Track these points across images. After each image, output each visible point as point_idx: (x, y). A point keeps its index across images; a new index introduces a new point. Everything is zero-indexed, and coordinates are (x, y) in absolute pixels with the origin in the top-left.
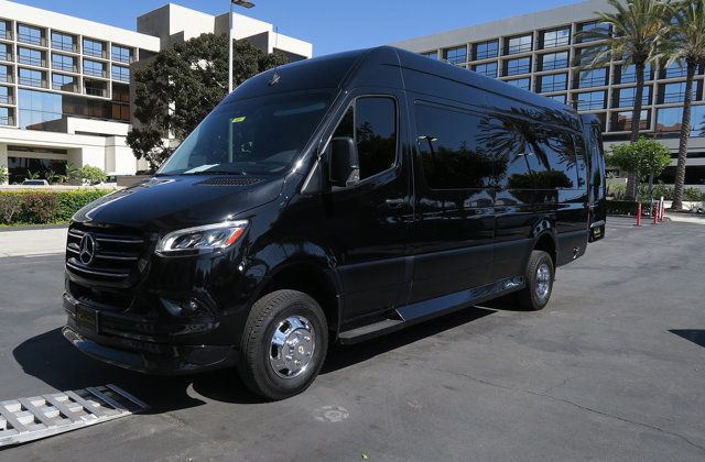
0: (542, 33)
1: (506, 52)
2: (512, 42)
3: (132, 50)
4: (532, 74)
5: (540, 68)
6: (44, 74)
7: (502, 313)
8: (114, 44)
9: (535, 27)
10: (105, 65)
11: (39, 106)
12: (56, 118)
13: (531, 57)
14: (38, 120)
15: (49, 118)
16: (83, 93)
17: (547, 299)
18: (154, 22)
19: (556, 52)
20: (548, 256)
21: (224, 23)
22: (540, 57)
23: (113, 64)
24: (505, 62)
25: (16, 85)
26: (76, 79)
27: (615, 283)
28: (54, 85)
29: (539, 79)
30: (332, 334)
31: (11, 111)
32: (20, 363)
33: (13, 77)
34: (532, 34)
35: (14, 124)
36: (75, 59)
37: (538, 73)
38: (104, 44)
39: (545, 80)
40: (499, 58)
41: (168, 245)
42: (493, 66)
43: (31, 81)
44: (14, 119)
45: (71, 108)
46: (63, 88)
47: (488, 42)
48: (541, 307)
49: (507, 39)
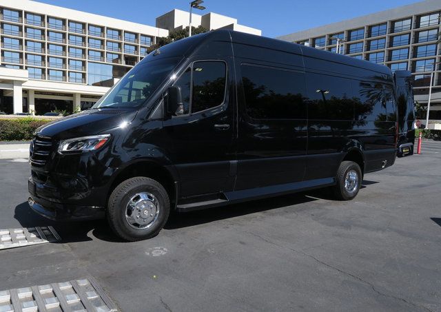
0: (418, 17)
1: (392, 30)
2: (397, 24)
3: (152, 38)
4: (410, 45)
5: (416, 40)
6: (102, 53)
7: (321, 201)
8: (142, 35)
9: (413, 13)
10: (136, 47)
11: (99, 72)
12: (108, 78)
13: (410, 34)
14: (98, 80)
15: (104, 79)
16: (123, 64)
17: (356, 193)
18: (166, 21)
19: (428, 30)
20: (357, 165)
21: (206, 19)
22: (417, 34)
23: (141, 47)
24: (391, 38)
25: (87, 60)
26: (120, 56)
27: (421, 186)
28: (108, 60)
29: (415, 48)
30: (172, 205)
31: (84, 75)
32: (15, 212)
33: (85, 56)
34: (411, 18)
35: (85, 83)
36: (120, 44)
37: (415, 44)
38: (136, 35)
39: (419, 49)
40: (387, 36)
41: (65, 147)
42: (383, 41)
43: (95, 57)
44: (85, 80)
45: (117, 73)
46: (114, 61)
47: (379, 25)
48: (350, 198)
49: (393, 23)
